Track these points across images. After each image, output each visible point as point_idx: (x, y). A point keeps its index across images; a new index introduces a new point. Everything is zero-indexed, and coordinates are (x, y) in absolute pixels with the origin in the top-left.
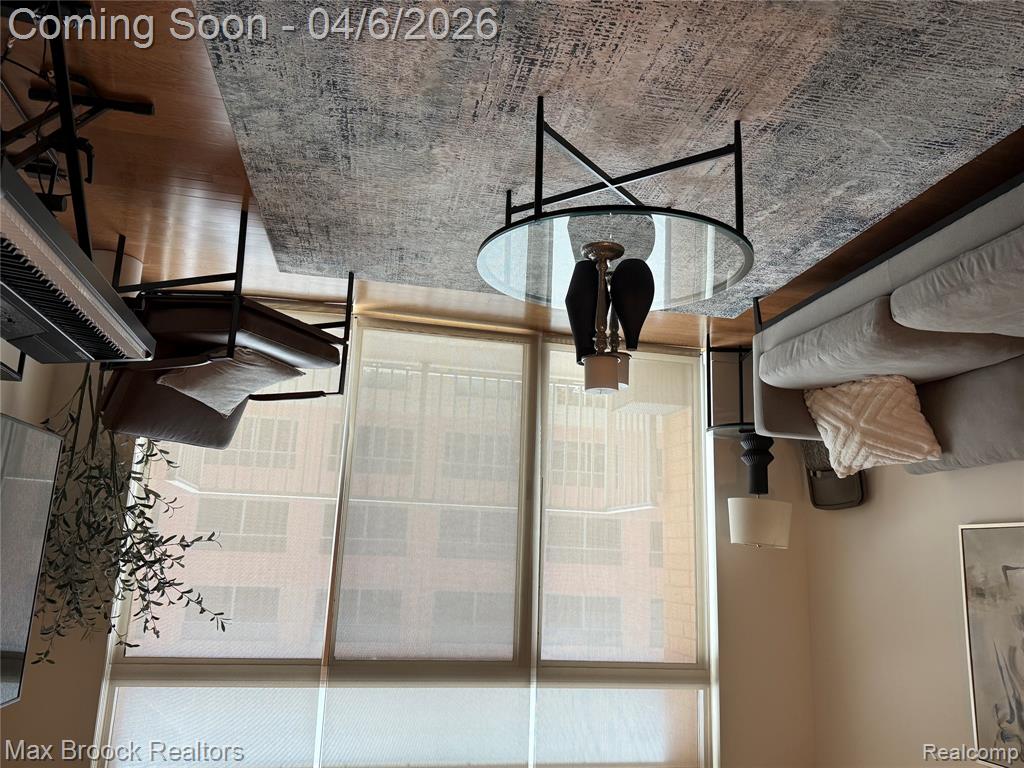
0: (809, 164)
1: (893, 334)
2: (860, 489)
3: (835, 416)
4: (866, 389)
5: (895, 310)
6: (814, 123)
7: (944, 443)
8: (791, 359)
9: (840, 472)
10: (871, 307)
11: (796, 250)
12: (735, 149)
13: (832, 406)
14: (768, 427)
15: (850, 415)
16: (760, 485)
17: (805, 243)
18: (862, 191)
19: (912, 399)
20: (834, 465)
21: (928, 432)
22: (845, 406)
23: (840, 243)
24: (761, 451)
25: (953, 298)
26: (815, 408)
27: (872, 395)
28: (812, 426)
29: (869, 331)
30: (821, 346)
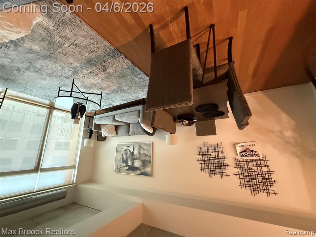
0: (109, 98)
1: (114, 120)
2: (105, 138)
3: (104, 129)
4: (109, 126)
5: (115, 117)
6: (111, 94)
7: (117, 133)
8: (100, 121)
9: (103, 136)
10: (113, 116)
11: (103, 106)
12: (101, 94)
13: (104, 127)
14: (95, 130)
15: (106, 129)
16: (90, 137)
17: (105, 106)
18: (114, 102)
19: (114, 128)
20: (102, 135)
21: (115, 132)
22: (106, 128)
23: (109, 107)
24: (91, 132)
25: (122, 118)
26: (102, 127)
27: (110, 127)
28: (101, 130)
29: (112, 119)
30: (105, 120)
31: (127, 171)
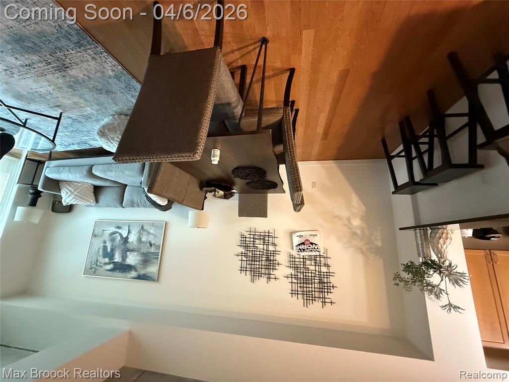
0: (80, 130)
1: (90, 174)
2: (70, 208)
3: (68, 189)
4: (80, 185)
5: (93, 170)
6: (85, 123)
7: (97, 201)
8: (58, 172)
9: (64, 204)
10: (87, 167)
11: (69, 145)
12: (59, 119)
13: (67, 187)
14: (43, 188)
15: (72, 190)
16: (33, 203)
17: (73, 144)
18: (93, 140)
19: (92, 190)
20: (63, 202)
21: (94, 198)
22: (73, 188)
23: (84, 148)
24: (37, 194)
25: (108, 172)
26: (62, 186)
27: (81, 186)
28: (60, 191)
29: (85, 173)
30: (69, 172)
31: (110, 273)
